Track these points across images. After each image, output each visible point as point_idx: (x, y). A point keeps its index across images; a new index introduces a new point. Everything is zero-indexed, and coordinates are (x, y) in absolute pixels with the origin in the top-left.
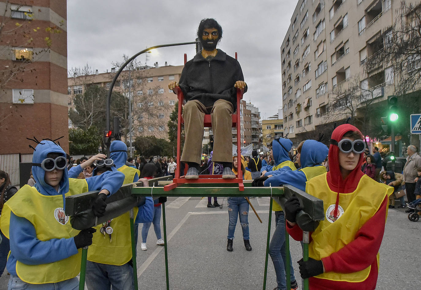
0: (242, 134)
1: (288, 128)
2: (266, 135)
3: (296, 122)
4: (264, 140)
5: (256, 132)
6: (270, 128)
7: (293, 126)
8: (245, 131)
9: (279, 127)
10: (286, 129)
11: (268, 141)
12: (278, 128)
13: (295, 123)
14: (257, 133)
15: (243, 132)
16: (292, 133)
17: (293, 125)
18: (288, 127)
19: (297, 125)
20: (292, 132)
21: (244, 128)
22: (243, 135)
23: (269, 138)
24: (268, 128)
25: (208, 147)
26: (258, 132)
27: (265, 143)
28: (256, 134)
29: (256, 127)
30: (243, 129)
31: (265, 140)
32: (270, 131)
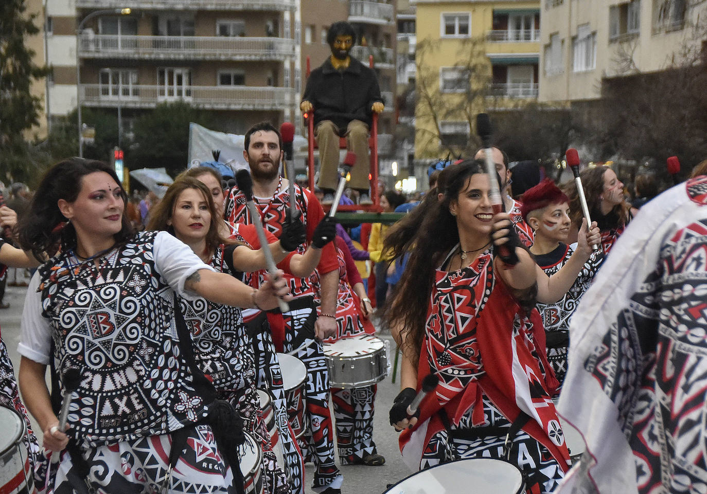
0: (292, 64)
1: (567, 42)
2: (434, 76)
3: (612, 8)
4: (422, 107)
5: (375, 50)
6: (464, 30)
7: (594, 34)
8: (308, 40)
9: (518, 27)
10: (556, 46)
11: (446, 116)
12: (511, 32)
13: (606, 13)
14: (383, 57)
15: (298, 49)
16: (586, 73)
17: (592, 28)
18: (564, 35)
19: (613, 30)
20: (587, 64)
21: (304, 25)
22: (298, 66)
23: (455, 99)
24: (450, 30)
25: (82, 139)
26: (390, 53)
27: (430, 127)
28: (378, 65)
29: (383, 22)
30: (298, 30)
31: (431, 105)
32: (459, 53)
